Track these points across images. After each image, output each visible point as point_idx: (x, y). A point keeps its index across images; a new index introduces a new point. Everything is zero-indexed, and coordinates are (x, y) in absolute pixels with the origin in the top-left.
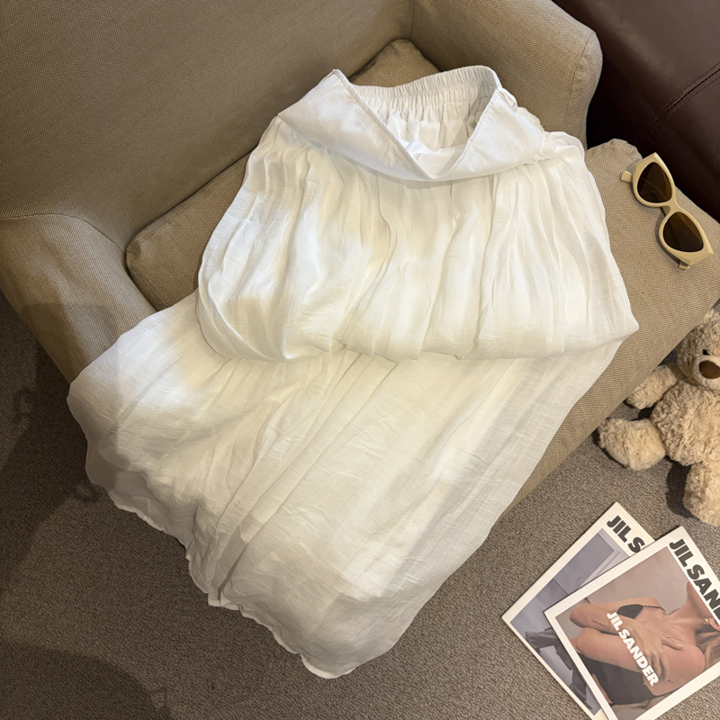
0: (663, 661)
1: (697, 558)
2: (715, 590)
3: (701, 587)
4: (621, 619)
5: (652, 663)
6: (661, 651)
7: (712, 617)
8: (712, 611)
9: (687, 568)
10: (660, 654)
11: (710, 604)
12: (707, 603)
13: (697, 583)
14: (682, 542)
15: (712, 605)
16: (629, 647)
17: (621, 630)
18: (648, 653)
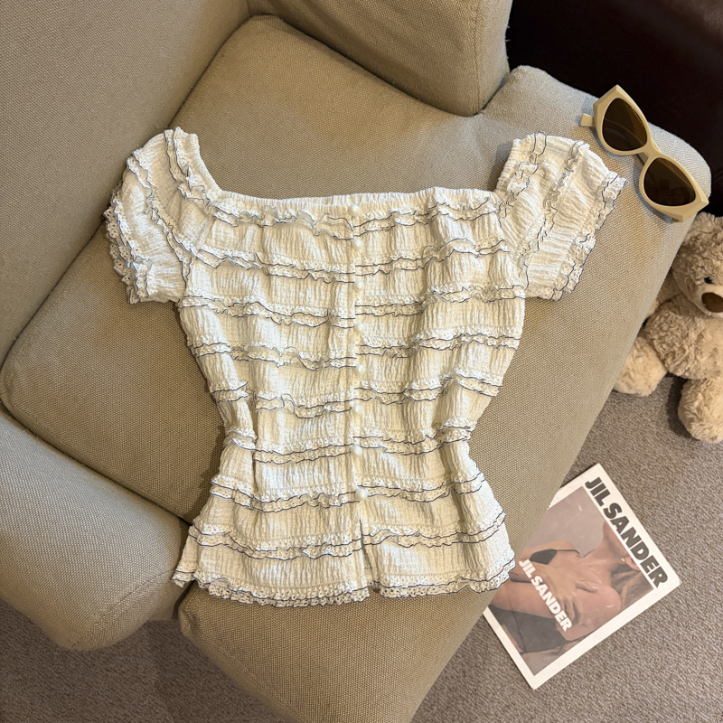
0: (576, 604)
1: (615, 497)
2: (633, 528)
3: (618, 526)
4: (534, 566)
5: (566, 608)
6: (575, 595)
7: (629, 556)
8: (629, 550)
9: (604, 507)
10: (574, 598)
11: (627, 543)
12: (624, 542)
13: (613, 522)
14: (598, 480)
15: (629, 544)
16: (541, 593)
17: (533, 578)
18: (561, 598)
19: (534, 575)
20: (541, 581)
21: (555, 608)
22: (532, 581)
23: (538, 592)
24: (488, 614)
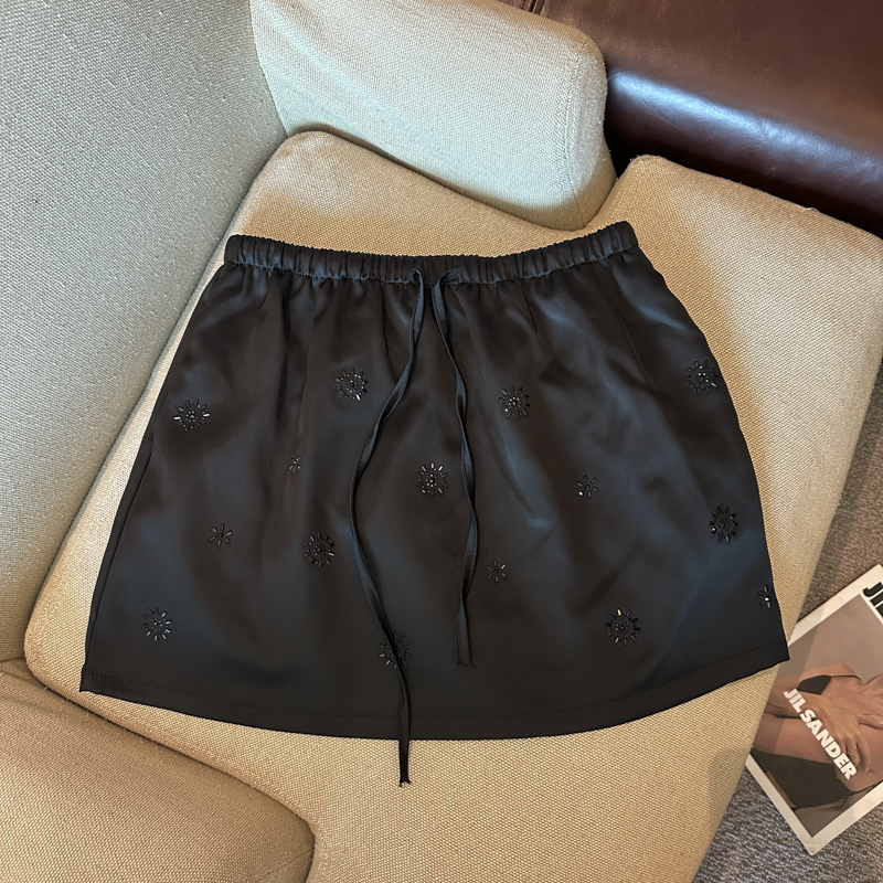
0: (861, 745)
18: (840, 737)
19: (804, 710)
20: (814, 716)
21: (834, 750)
22: (802, 716)
23: (811, 730)
24: (752, 765)
